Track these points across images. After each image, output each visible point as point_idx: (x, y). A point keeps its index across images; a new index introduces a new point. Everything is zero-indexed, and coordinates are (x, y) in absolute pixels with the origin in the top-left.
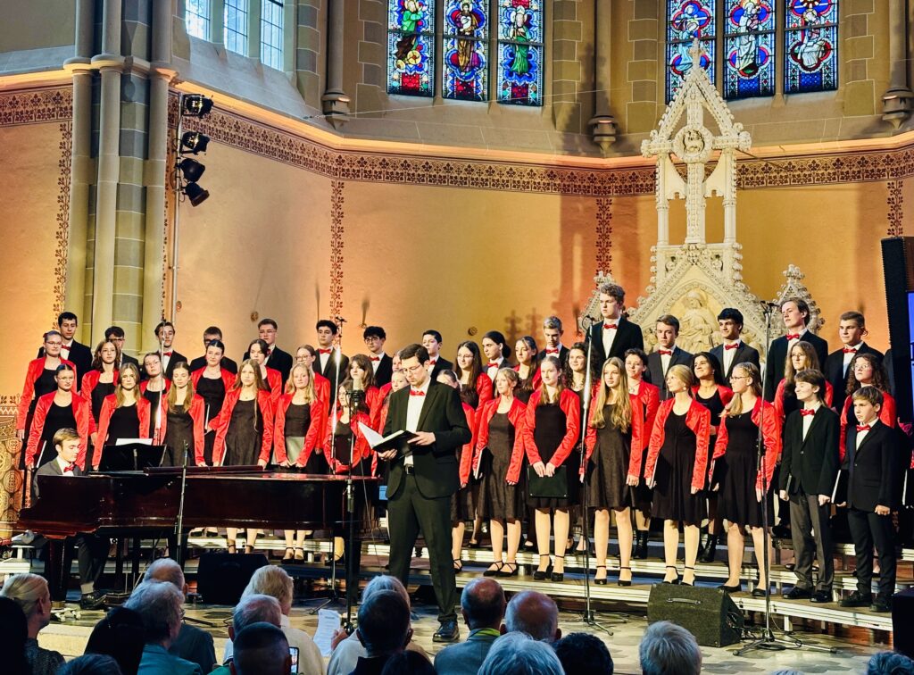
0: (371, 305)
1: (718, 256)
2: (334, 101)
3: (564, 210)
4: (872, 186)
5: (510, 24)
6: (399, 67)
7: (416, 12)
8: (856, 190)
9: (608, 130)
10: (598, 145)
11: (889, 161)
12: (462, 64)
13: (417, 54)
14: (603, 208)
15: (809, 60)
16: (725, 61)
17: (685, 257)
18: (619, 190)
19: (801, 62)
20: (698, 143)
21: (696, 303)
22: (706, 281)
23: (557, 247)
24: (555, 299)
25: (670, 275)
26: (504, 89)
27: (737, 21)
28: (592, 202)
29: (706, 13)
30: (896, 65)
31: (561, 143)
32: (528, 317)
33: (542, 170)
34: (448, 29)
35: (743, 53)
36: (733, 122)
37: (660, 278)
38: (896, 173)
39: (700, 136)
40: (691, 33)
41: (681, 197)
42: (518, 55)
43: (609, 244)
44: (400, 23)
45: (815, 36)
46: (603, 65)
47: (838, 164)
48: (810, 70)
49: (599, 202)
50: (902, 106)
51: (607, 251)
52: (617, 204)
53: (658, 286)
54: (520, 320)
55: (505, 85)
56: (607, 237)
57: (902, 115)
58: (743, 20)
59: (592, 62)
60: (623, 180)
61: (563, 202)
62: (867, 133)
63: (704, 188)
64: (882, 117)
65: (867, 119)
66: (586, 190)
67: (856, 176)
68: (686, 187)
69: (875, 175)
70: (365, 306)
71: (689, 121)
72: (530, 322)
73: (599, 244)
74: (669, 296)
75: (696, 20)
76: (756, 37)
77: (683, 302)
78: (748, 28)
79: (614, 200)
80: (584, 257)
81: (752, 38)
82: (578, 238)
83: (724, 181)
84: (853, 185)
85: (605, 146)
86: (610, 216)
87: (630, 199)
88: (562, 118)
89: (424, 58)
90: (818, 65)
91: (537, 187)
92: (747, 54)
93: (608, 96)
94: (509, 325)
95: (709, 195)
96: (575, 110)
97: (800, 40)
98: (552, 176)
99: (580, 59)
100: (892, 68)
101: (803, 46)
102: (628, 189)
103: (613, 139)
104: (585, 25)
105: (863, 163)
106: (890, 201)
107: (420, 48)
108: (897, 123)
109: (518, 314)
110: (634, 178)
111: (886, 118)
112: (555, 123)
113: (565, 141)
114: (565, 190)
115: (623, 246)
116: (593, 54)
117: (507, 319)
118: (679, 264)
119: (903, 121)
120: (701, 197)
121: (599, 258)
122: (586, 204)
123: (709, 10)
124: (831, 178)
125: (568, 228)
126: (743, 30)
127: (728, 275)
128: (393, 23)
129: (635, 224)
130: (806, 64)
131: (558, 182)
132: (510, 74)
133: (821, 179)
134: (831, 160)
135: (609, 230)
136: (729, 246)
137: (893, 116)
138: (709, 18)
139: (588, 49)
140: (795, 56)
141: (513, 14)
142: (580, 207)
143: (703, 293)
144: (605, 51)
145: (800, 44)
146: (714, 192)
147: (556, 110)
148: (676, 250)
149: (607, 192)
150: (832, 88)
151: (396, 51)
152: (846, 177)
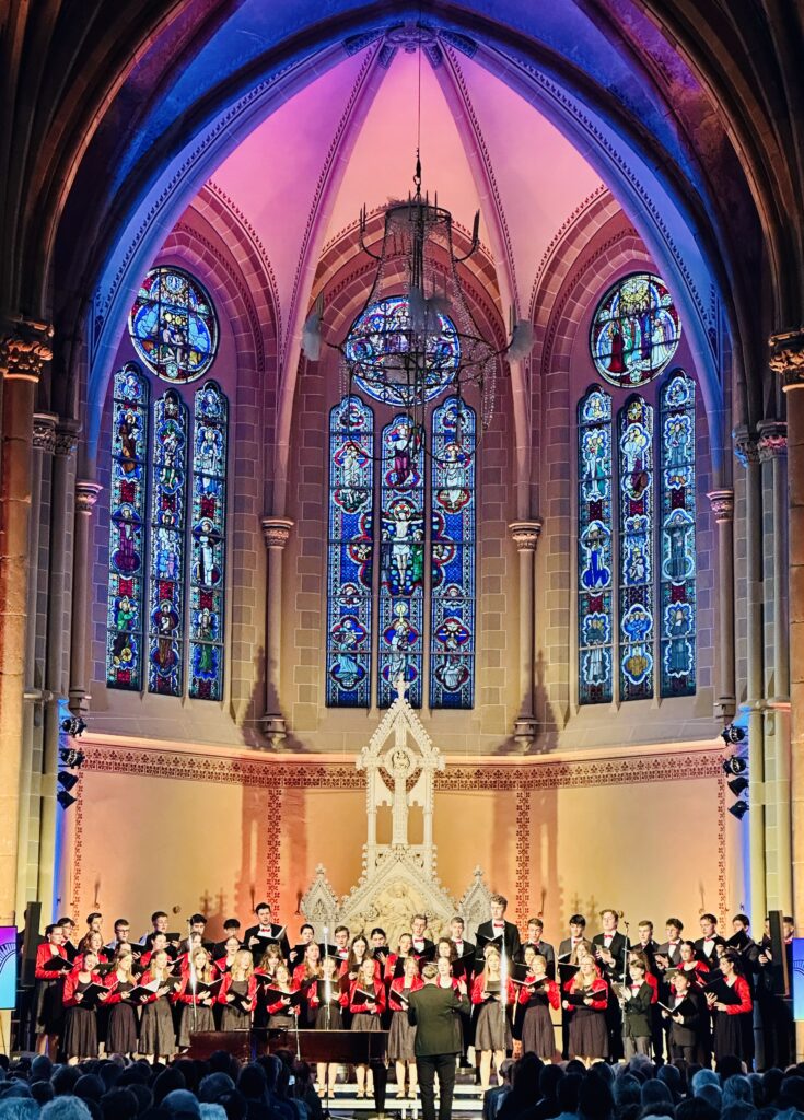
0: (102, 887)
1: (418, 855)
2: (80, 699)
3: (245, 798)
4: (505, 794)
5: (198, 624)
6: (115, 663)
7: (127, 612)
8: (492, 796)
9: (280, 728)
10: (270, 740)
11: (518, 775)
12: (162, 660)
13: (129, 650)
14: (273, 797)
15: (451, 682)
16: (379, 674)
17: (392, 855)
18: (288, 782)
19: (444, 681)
20: (405, 762)
21: (400, 893)
22: (408, 875)
23: (239, 833)
24: (238, 880)
25: (379, 869)
26: (193, 685)
27: (389, 641)
28: (265, 792)
29: (362, 630)
30: (526, 696)
31: (241, 737)
32: (217, 896)
33: (229, 762)
34: (151, 629)
35: (395, 669)
36: (432, 746)
37: (370, 871)
38: (525, 786)
39: (406, 756)
40: (349, 645)
41: (389, 805)
42: (204, 653)
43: (278, 830)
44: (116, 623)
45: (456, 661)
46: (275, 667)
47: (478, 774)
48: (452, 690)
49: (270, 792)
50: (531, 732)
51: (277, 837)
52: (287, 795)
53: (369, 877)
54: (211, 899)
55: (194, 682)
56: (277, 824)
57: (531, 738)
58: (395, 640)
59: (265, 663)
60: (292, 773)
61: (245, 791)
62: (502, 751)
63: (407, 799)
64: (513, 738)
65: (501, 738)
66: (261, 781)
67: (493, 786)
68: (393, 798)
69: (508, 786)
70: (97, 886)
71: (397, 743)
72: (219, 900)
73: (269, 831)
74: (376, 888)
75: (354, 633)
76: (406, 655)
77: (388, 891)
78: (399, 647)
79: (283, 791)
80: (259, 841)
81: (402, 656)
82: (254, 824)
83: (423, 792)
84: (490, 793)
85: (276, 741)
86: (279, 805)
87: (297, 790)
88: (240, 713)
89: (134, 655)
90: (458, 687)
91: (226, 777)
92: (399, 670)
93: (279, 696)
94: (203, 904)
95: (411, 805)
96: (250, 706)
97: (443, 662)
98: (236, 768)
99: (254, 659)
100: (522, 699)
101: (446, 669)
102: (296, 782)
103: (284, 736)
104: (259, 630)
105: (498, 775)
106: (519, 808)
107: (131, 646)
108: (525, 744)
109: (210, 894)
110: (302, 772)
111: (517, 739)
112: (234, 717)
113: (245, 735)
114: (246, 781)
115: (291, 833)
116: (264, 655)
117: (201, 899)
118: (387, 861)
119: (530, 742)
120: (404, 805)
121: (270, 843)
122: (261, 793)
123: (365, 627)
124: (473, 786)
125: (248, 815)
126: (395, 648)
127: (428, 871)
128: (110, 623)
129: (302, 815)
130: (448, 684)
131: (241, 773)
132: (197, 671)
133: (464, 786)
134: (472, 770)
135: (279, 818)
136: (427, 848)
137: (523, 739)
138: (365, 634)
139: (260, 651)
140: (439, 677)
141: (201, 615)
142: (257, 796)
143: (405, 885)
144: (276, 655)
145: (443, 667)
146: (415, 803)
147: (235, 706)
148: (384, 849)
149: (276, 783)
150: (469, 707)
151: (112, 648)
152: (484, 786)
